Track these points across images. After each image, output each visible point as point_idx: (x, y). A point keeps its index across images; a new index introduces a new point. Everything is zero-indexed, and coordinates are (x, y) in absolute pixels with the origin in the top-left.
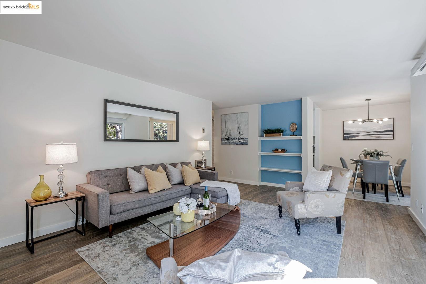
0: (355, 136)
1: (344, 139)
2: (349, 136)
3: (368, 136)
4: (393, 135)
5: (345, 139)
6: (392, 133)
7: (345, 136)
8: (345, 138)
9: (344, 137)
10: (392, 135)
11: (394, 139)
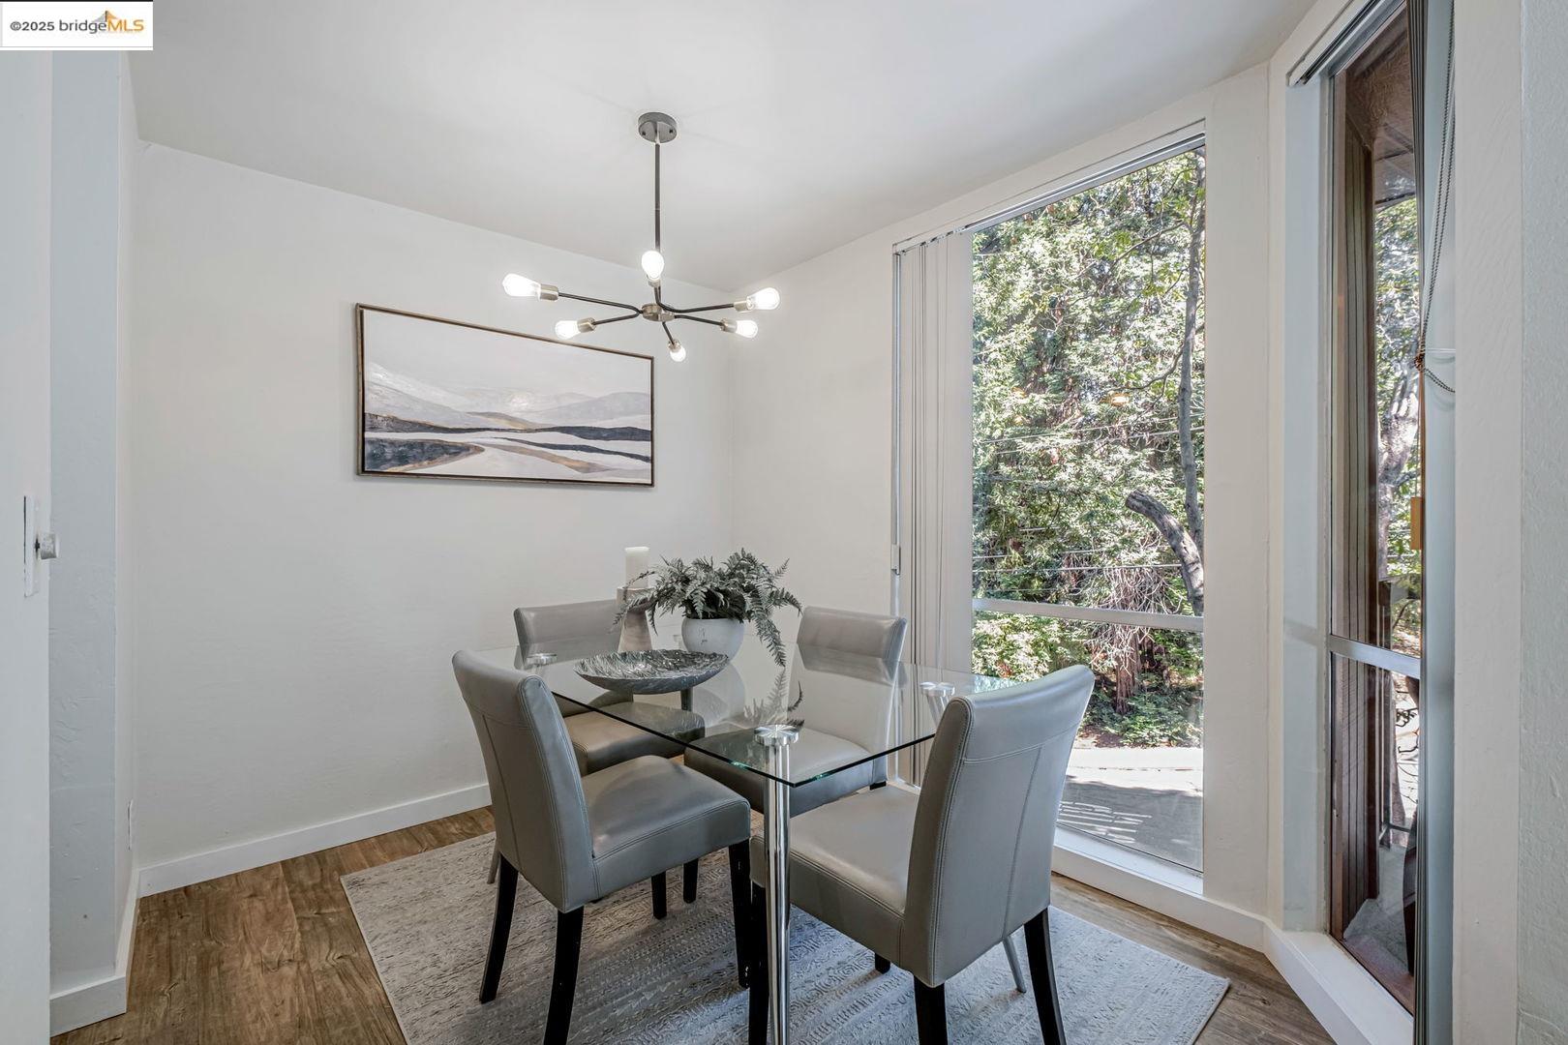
0: (454, 446)
1: (362, 470)
2: (411, 445)
3: (532, 453)
4: (651, 460)
5: (370, 462)
6: (642, 448)
7: (372, 442)
8: (373, 456)
9: (368, 448)
10: (646, 459)
11: (652, 485)
